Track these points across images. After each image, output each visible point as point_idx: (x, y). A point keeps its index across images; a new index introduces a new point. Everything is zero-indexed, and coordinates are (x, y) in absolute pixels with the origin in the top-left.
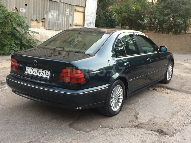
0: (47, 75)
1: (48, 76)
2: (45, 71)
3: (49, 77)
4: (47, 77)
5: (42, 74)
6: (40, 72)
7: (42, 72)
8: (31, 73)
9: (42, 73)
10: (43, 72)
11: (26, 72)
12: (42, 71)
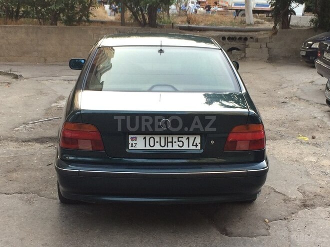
0: (193, 145)
1: (196, 146)
2: (185, 137)
3: (199, 148)
4: (194, 148)
5: (181, 144)
6: (172, 142)
7: (179, 141)
8: (148, 147)
9: (178, 143)
10: (180, 139)
11: (130, 148)
12: (178, 138)
